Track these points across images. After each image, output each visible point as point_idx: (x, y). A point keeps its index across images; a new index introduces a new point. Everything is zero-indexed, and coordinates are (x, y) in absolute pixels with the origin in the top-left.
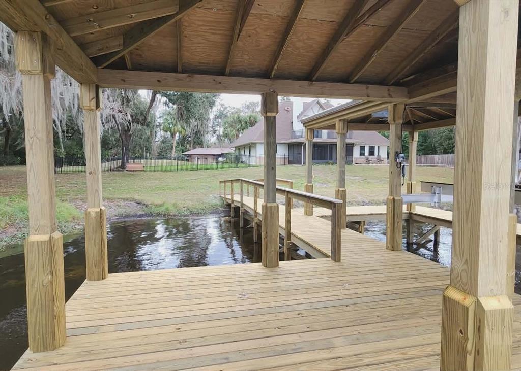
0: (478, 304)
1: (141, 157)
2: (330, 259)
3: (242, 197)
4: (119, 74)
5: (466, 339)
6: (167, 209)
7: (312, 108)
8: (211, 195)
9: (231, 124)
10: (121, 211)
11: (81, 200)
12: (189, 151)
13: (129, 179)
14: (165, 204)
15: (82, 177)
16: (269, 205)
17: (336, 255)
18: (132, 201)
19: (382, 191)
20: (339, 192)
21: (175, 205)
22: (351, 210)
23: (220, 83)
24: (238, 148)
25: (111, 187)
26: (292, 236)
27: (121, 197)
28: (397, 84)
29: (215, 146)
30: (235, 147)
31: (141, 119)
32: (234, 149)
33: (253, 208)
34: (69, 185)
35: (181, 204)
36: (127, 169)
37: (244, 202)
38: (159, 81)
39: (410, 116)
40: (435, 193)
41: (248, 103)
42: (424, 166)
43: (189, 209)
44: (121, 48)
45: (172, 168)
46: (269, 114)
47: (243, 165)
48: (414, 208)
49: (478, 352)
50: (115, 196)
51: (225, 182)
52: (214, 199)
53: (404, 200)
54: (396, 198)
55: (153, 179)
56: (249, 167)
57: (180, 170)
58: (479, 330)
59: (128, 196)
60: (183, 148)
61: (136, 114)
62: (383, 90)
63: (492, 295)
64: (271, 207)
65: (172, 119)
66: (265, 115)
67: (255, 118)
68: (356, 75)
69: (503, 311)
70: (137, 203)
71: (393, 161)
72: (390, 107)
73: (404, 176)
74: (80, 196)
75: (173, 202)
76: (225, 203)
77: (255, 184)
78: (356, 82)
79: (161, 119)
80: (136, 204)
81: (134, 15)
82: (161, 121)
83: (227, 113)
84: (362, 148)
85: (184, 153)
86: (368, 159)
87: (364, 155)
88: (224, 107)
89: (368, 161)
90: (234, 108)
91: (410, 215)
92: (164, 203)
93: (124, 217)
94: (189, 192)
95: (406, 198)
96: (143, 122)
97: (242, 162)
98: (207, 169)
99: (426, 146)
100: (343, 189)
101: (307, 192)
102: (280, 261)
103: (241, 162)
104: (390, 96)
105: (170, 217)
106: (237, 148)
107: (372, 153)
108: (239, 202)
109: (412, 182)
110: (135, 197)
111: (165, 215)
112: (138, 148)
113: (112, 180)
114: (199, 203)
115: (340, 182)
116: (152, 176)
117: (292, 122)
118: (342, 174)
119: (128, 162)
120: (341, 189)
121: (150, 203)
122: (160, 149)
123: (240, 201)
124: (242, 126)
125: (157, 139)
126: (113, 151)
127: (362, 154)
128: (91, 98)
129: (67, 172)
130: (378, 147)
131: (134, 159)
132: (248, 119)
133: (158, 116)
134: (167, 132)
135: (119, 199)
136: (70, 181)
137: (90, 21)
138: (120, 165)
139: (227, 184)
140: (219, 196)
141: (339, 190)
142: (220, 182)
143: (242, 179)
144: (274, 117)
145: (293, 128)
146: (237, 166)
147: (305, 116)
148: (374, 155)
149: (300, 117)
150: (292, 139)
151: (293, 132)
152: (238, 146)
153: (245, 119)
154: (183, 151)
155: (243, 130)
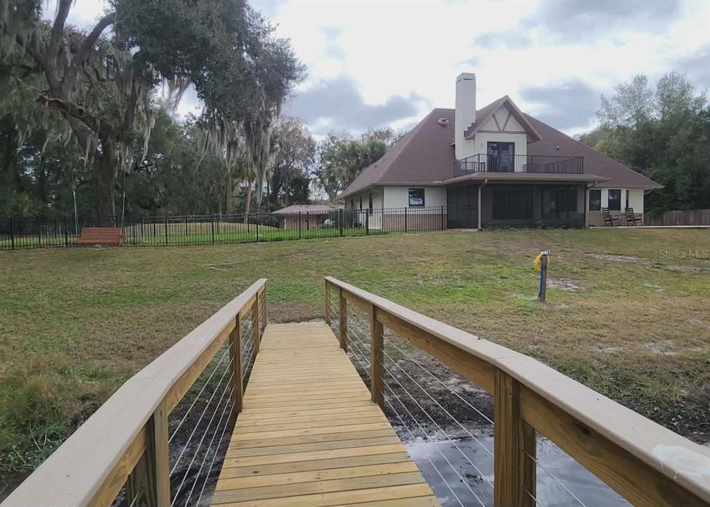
7: (494, 115)
9: (341, 158)
24: (353, 202)
30: (345, 199)
47: (357, 231)
56: (367, 234)
84: (596, 195)
85: (274, 213)
86: (609, 216)
87: (599, 208)
88: (336, 141)
89: (609, 221)
103: (356, 224)
106: (350, 201)
107: (614, 204)
117: (454, 146)
127: (596, 207)
130: (628, 191)
132: (369, 149)
145: (455, 157)
146: (341, 232)
147: (480, 131)
148: (619, 209)
149: (469, 135)
150: (455, 177)
151: (456, 163)
152: (350, 196)
153: (363, 150)
154: (272, 211)
155: (360, 169)
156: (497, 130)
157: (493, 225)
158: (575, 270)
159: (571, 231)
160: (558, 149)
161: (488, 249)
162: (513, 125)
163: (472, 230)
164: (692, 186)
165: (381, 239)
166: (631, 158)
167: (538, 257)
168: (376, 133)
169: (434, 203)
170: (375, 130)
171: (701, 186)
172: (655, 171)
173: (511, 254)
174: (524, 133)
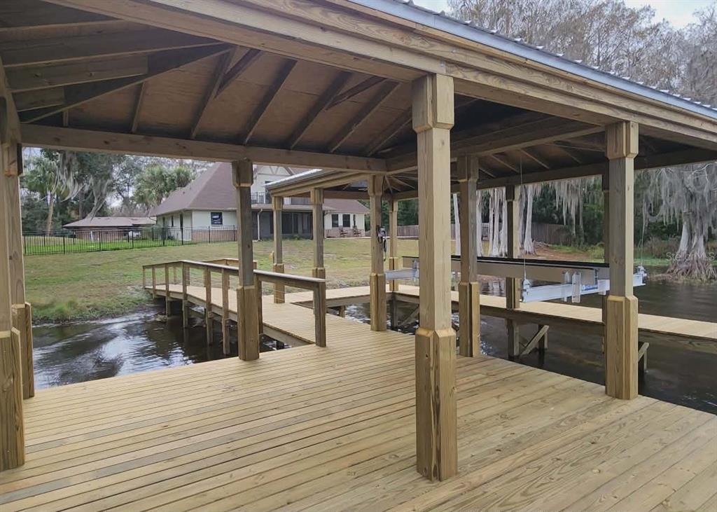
0: (435, 334)
2: (314, 345)
4: (52, 131)
5: (429, 359)
6: (61, 311)
8: (129, 287)
9: (150, 181)
12: (76, 222)
14: (55, 304)
16: (246, 288)
17: (321, 340)
19: (365, 269)
20: (317, 272)
21: (71, 304)
22: (330, 294)
23: (184, 147)
24: (163, 218)
26: (264, 328)
28: (375, 155)
29: (120, 213)
30: (157, 216)
32: (155, 218)
33: (205, 299)
35: (83, 302)
37: (188, 293)
38: (106, 143)
39: (389, 184)
40: (416, 268)
42: (406, 239)
43: (96, 309)
44: (62, 103)
45: (55, 249)
46: (243, 185)
47: (173, 243)
48: (397, 287)
49: (437, 367)
51: (153, 267)
52: (134, 292)
53: (386, 276)
54: (379, 275)
56: (183, 244)
57: (69, 252)
58: (436, 352)
60: (63, 216)
62: (362, 160)
63: (444, 328)
64: (249, 290)
66: (238, 185)
67: (187, 175)
68: (336, 145)
69: (450, 337)
71: (375, 235)
72: (368, 177)
73: (385, 251)
75: (70, 299)
77: (208, 266)
78: (335, 152)
81: (93, 73)
83: (140, 164)
84: (335, 218)
85: (67, 225)
86: (342, 231)
87: (337, 225)
89: (343, 234)
91: (393, 294)
92: (52, 302)
94: (92, 284)
95: (389, 275)
97: (171, 238)
98: (116, 249)
99: (408, 214)
100: (322, 269)
101: (277, 272)
102: (261, 352)
103: (169, 238)
104: (369, 168)
105: (66, 323)
106: (161, 217)
107: (347, 223)
109: (395, 258)
111: (57, 320)
114: (112, 299)
115: (318, 260)
118: (320, 250)
120: (319, 269)
123: (182, 291)
124: (166, 184)
127: (335, 225)
128: (11, 160)
130: (354, 216)
132: (175, 175)
134: (35, 191)
137: (37, 76)
139: (157, 270)
140: (142, 287)
141: (317, 270)
142: (144, 267)
143: (185, 261)
144: (249, 188)
146: (164, 243)
147: (260, 174)
148: (349, 227)
152: (163, 215)
153: (170, 176)
154: (64, 222)
155: (168, 191)
156: (271, 173)
157: (266, 238)
163: (254, 241)
164: (404, 210)
165: (192, 247)
169: (229, 223)
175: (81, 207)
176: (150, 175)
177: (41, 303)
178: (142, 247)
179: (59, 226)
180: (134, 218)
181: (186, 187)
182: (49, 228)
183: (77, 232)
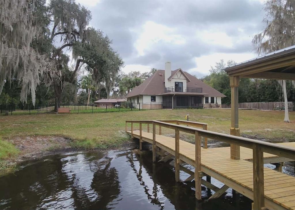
1: (68, 104)
3: (154, 136)
6: (89, 144)
8: (119, 131)
9: (125, 84)
10: (52, 145)
11: (20, 137)
12: (98, 101)
13: (60, 119)
14: (87, 140)
15: (26, 118)
18: (61, 137)
21: (94, 140)
24: (130, 99)
25: (46, 126)
27: (53, 133)
29: (112, 98)
31: (69, 78)
32: (127, 99)
34: (14, 125)
35: (99, 139)
36: (59, 112)
37: (156, 140)
41: (133, 73)
43: (105, 143)
45: (89, 111)
50: (48, 133)
51: (131, 122)
52: (121, 134)
55: (76, 119)
57: (94, 112)
59: (58, 133)
60: (93, 99)
61: (66, 75)
65: (88, 81)
70: (65, 138)
74: (20, 134)
75: (93, 137)
76: (132, 137)
79: (81, 81)
80: (64, 140)
82: (80, 82)
83: (120, 78)
84: (207, 99)
86: (211, 105)
87: (208, 102)
89: (211, 107)
90: (124, 75)
92: (86, 138)
93: (54, 152)
94: (103, 128)
96: (71, 80)
98: (112, 112)
105: (91, 151)
106: (129, 99)
107: (212, 101)
108: (139, 136)
110: (64, 133)
111: (87, 149)
112: (66, 98)
113: (47, 120)
114: (112, 138)
116: (76, 117)
117: (164, 82)
119: (59, 107)
121: (74, 138)
122: (80, 99)
124: (131, 85)
125: (78, 94)
126: (50, 101)
129: (16, 114)
130: (216, 98)
131: (63, 105)
132: (135, 81)
133: (79, 80)
134: (84, 89)
135: (51, 135)
136: (16, 121)
138: (54, 109)
140: (125, 131)
142: (126, 122)
145: (165, 86)
146: (132, 110)
147: (172, 79)
148: (214, 103)
149: (169, 79)
150: (165, 93)
151: (166, 88)
152: (130, 97)
153: (133, 81)
154: (93, 101)
155: (132, 88)
156: (177, 78)
157: (177, 108)
158: (197, 120)
159: (199, 110)
160: (196, 84)
161: (175, 114)
162: (182, 77)
163: (171, 109)
165: (144, 112)
166: (221, 86)
167: (187, 116)
168: (134, 73)
169: (158, 101)
170: (134, 71)
171: (240, 95)
172: (227, 90)
173: (181, 116)
174: (185, 79)
175: (99, 95)
176: (125, 81)
177: (81, 138)
178: (123, 111)
179: (92, 102)
180: (118, 99)
181: (139, 86)
182: (88, 103)
183: (98, 104)
